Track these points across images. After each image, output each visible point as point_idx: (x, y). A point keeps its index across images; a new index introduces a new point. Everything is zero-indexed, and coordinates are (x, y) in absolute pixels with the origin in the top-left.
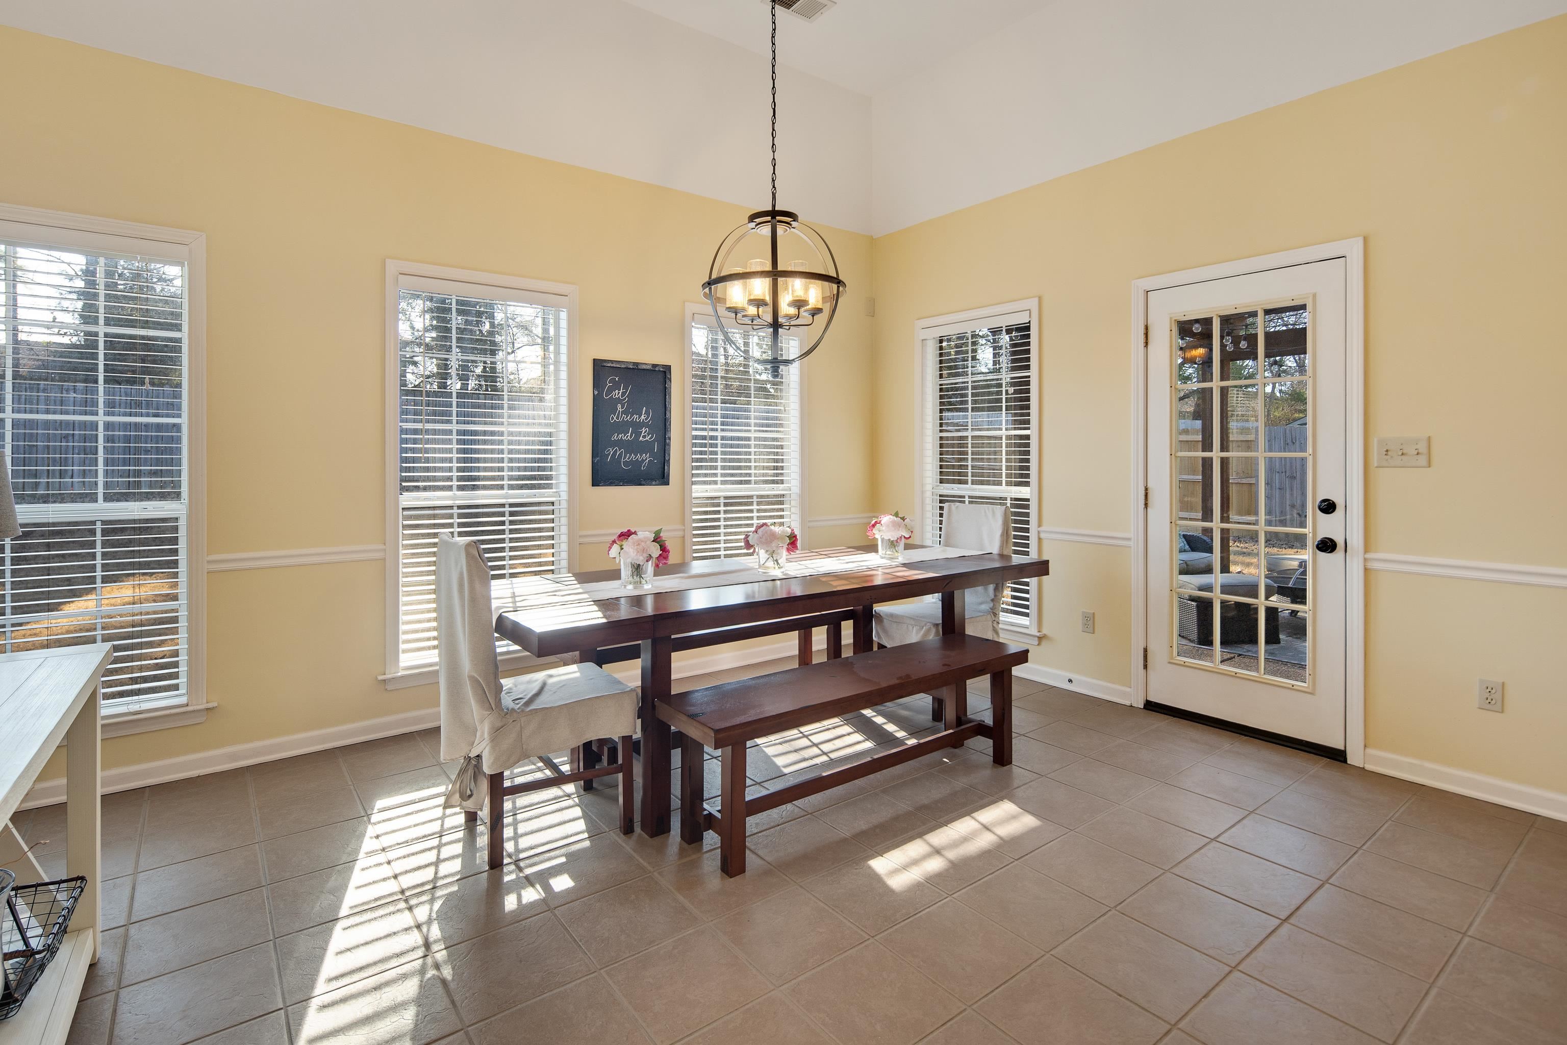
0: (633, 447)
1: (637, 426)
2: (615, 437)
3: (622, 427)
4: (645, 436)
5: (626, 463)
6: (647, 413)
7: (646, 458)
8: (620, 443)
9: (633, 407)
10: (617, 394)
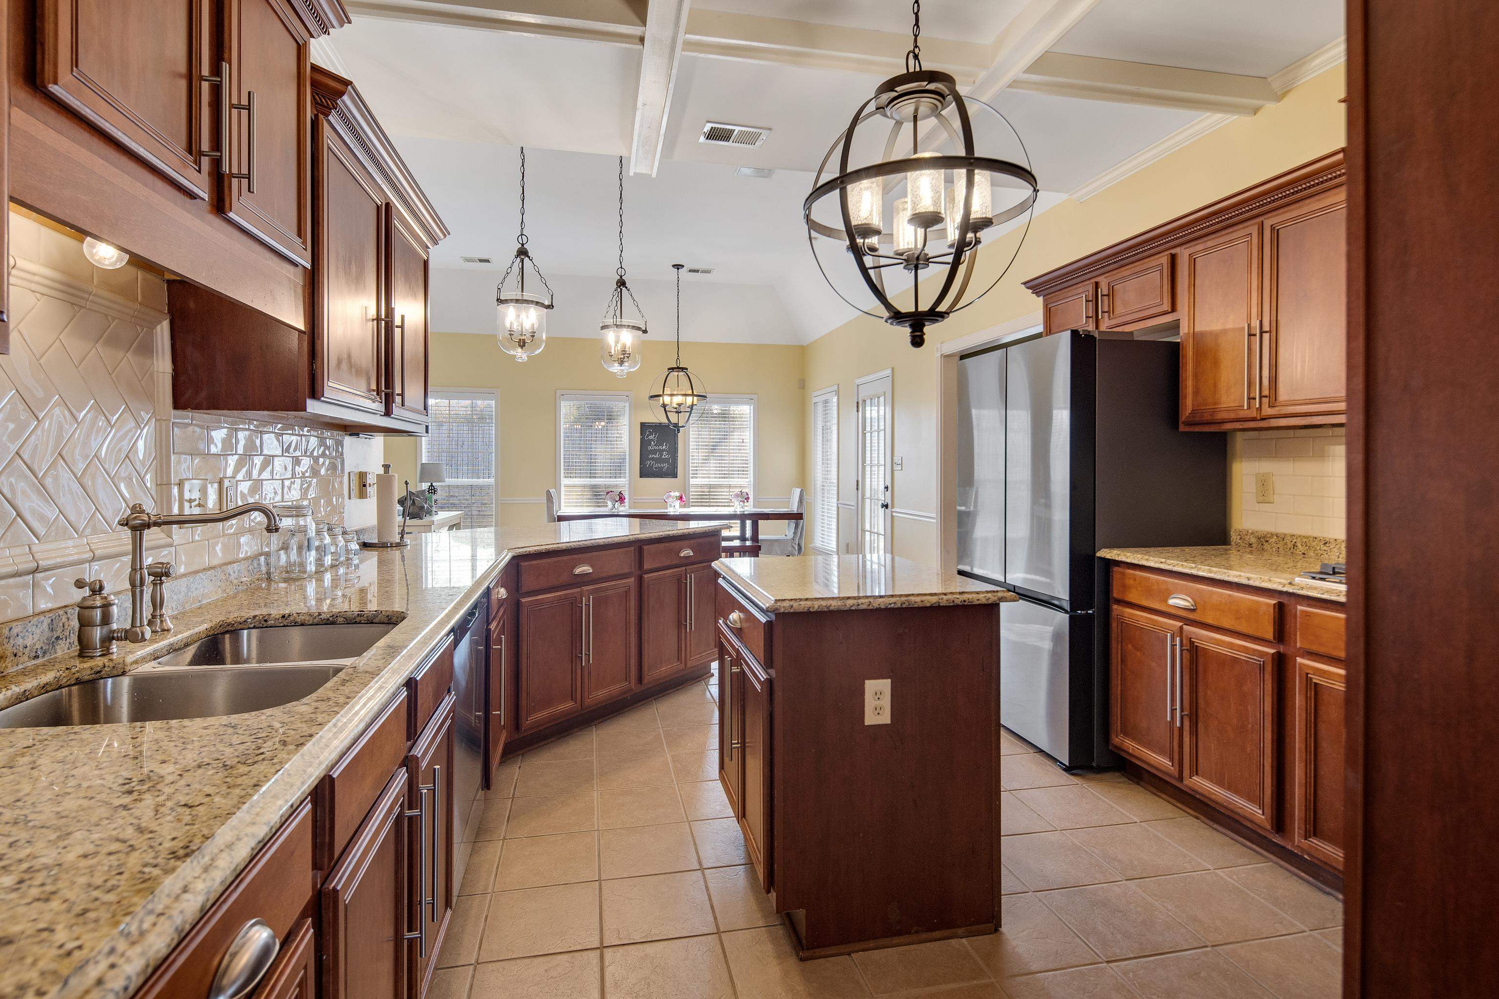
0: (660, 460)
1: (661, 451)
2: (650, 456)
3: (654, 452)
4: (665, 455)
5: (655, 468)
6: (666, 445)
7: (666, 465)
8: (653, 459)
9: (660, 442)
10: (651, 437)
